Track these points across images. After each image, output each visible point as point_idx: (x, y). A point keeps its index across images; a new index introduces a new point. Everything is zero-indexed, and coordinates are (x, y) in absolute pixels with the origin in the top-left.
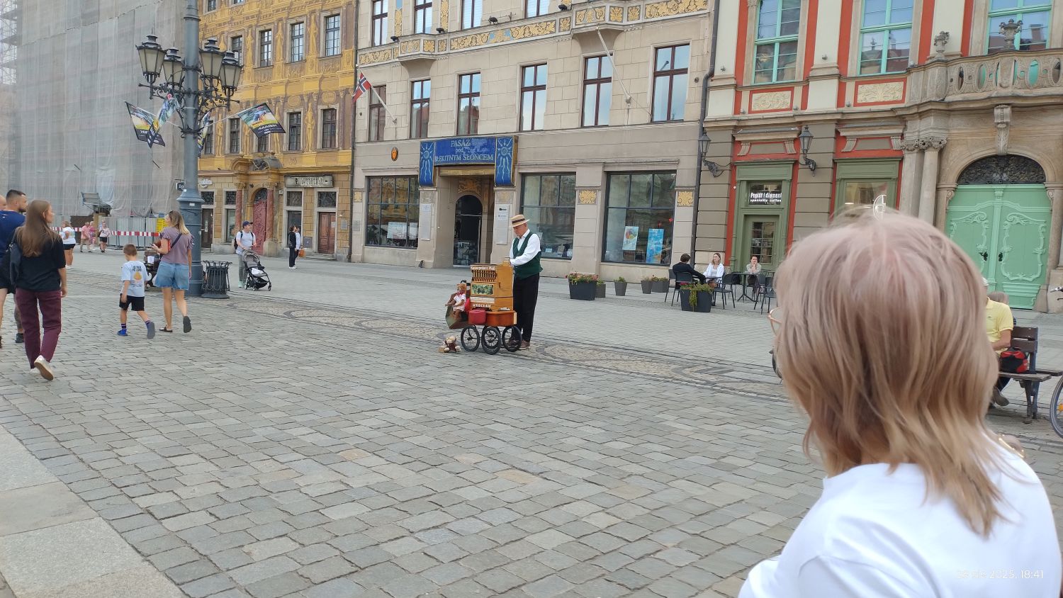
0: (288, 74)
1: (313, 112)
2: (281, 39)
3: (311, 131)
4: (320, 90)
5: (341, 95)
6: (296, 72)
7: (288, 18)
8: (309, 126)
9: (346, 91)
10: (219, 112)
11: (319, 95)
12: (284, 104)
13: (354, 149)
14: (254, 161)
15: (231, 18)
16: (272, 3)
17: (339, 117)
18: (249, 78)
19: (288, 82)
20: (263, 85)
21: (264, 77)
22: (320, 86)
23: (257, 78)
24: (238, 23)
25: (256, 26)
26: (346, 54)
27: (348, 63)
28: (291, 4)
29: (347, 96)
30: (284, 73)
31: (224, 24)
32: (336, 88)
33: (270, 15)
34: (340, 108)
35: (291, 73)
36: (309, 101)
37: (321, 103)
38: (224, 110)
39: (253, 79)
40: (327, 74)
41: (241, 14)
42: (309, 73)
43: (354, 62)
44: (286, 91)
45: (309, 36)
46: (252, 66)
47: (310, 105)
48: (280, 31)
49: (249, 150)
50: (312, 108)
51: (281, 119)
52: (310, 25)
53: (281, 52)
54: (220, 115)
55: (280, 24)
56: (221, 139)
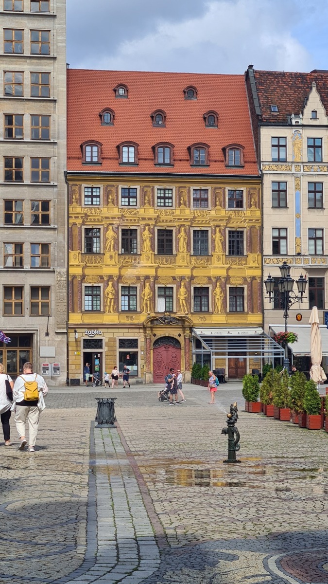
0: (193, 261)
1: (222, 288)
3: (220, 300)
4: (228, 275)
5: (249, 280)
6: (202, 262)
7: (191, 226)
8: (218, 297)
9: (253, 278)
10: (108, 281)
11: (228, 278)
12: (190, 281)
13: (263, 313)
14: (160, 318)
15: (123, 215)
16: (173, 213)
17: (247, 293)
18: (148, 260)
19: (194, 267)
20: (165, 266)
21: (166, 262)
22: (227, 273)
23: (157, 261)
24: (131, 220)
25: (155, 226)
26: (251, 256)
27: (254, 262)
28: (195, 217)
29: (254, 281)
30: (188, 261)
31: (113, 218)
32: (243, 275)
33: (171, 221)
34: (248, 288)
35: (197, 262)
36: (217, 281)
37: (230, 283)
38: (115, 279)
39: (153, 261)
40: (234, 266)
41: (135, 214)
42: (216, 264)
43: (260, 262)
44: (192, 272)
45: (214, 241)
46: (151, 252)
47: (218, 284)
48: (182, 233)
49: (150, 309)
50: (220, 286)
51: (187, 290)
52: (215, 234)
53: (185, 247)
54: (110, 283)
55: (183, 228)
56: (113, 300)
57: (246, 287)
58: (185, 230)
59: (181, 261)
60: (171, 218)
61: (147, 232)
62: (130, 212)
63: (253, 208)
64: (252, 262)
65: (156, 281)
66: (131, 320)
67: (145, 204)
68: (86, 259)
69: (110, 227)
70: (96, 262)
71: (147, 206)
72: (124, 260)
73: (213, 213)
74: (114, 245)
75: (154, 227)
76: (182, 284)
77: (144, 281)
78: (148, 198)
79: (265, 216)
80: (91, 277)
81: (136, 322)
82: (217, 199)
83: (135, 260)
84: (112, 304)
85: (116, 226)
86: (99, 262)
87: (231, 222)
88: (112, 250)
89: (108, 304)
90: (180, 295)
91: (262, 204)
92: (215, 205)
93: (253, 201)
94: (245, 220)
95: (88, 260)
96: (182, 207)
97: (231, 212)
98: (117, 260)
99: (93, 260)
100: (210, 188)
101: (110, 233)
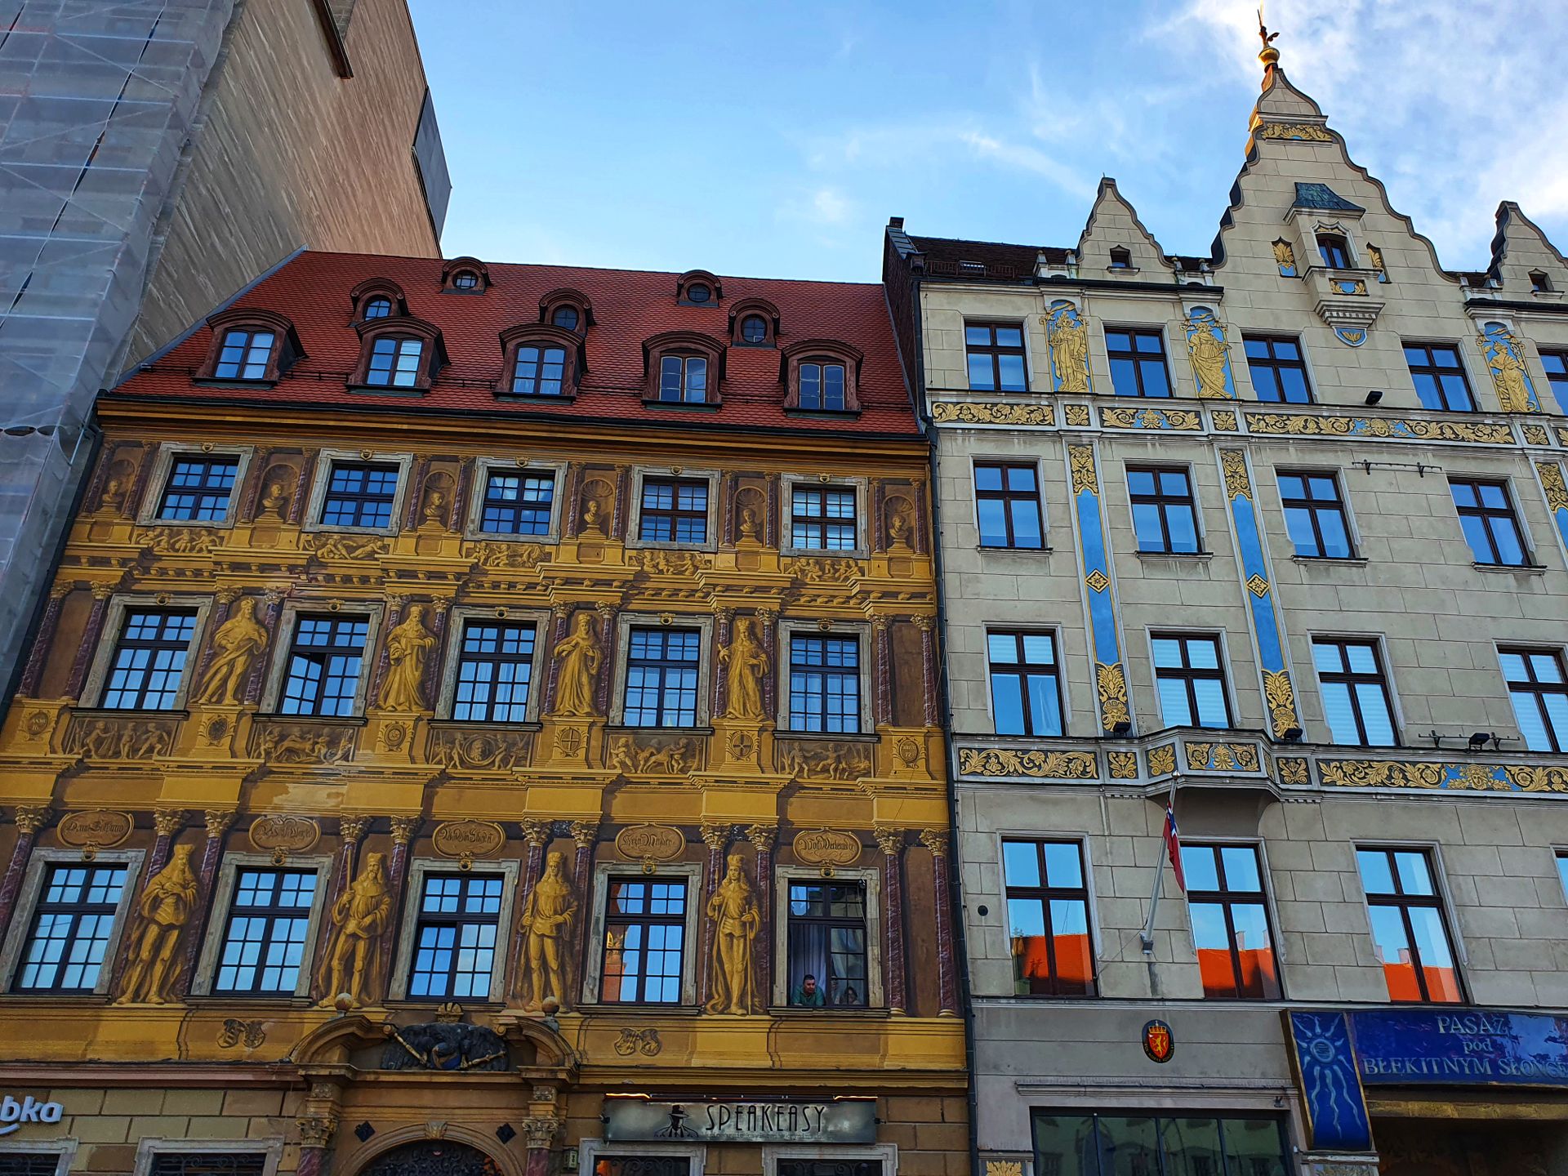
0: (618, 759)
1: (752, 882)
2: (586, 659)
4: (783, 821)
5: (888, 848)
6: (662, 757)
7: (620, 609)
8: (729, 926)
9: (909, 838)
10: (174, 838)
11: (782, 837)
12: (594, 845)
13: (966, 1014)
14: (408, 1032)
15: (313, 561)
16: (547, 557)
17: (882, 910)
18: (394, 745)
19: (620, 782)
20: (477, 774)
21: (485, 754)
22: (781, 809)
23: (442, 751)
24: (347, 579)
25: (452, 603)
26: (895, 736)
27: (910, 762)
28: (641, 576)
29: (913, 852)
30: (595, 754)
31: (263, 568)
32: (859, 823)
33: (531, 586)
34: (884, 882)
35: (634, 758)
36: (726, 851)
37: (793, 860)
38: (213, 831)
39: (419, 752)
40: (817, 780)
41: (371, 556)
42: (729, 767)
43: (937, 764)
44: (605, 804)
45: (726, 669)
46: (416, 711)
47: (733, 860)
48: (580, 635)
49: (365, 986)
50: (745, 870)
51: (575, 891)
52: (729, 642)
53: (587, 693)
54: (181, 851)
55: (582, 618)
56: (174, 936)
57: (872, 878)
58: (592, 624)
59: (557, 754)
60: (538, 573)
61: (411, 626)
62: (350, 549)
63: (897, 549)
64: (898, 764)
65: (420, 844)
66: (250, 1042)
67: (423, 519)
68: (88, 735)
69: (246, 605)
70: (134, 751)
71: (431, 526)
72: (277, 743)
73: (725, 561)
74: (244, 676)
75: (449, 610)
76: (553, 858)
77: (360, 841)
78: (442, 497)
79: (951, 582)
80: (90, 820)
81: (273, 1052)
82: (746, 513)
83: (332, 743)
84: (166, 953)
85: (271, 599)
86: (151, 749)
87: (803, 599)
88: (228, 699)
89: (145, 954)
90: (535, 911)
91: (938, 534)
92: (737, 535)
93: (897, 524)
94: (865, 594)
95: (99, 742)
96: (590, 536)
97: (803, 560)
98: (241, 743)
99: (125, 738)
100: (717, 475)
101: (241, 627)
